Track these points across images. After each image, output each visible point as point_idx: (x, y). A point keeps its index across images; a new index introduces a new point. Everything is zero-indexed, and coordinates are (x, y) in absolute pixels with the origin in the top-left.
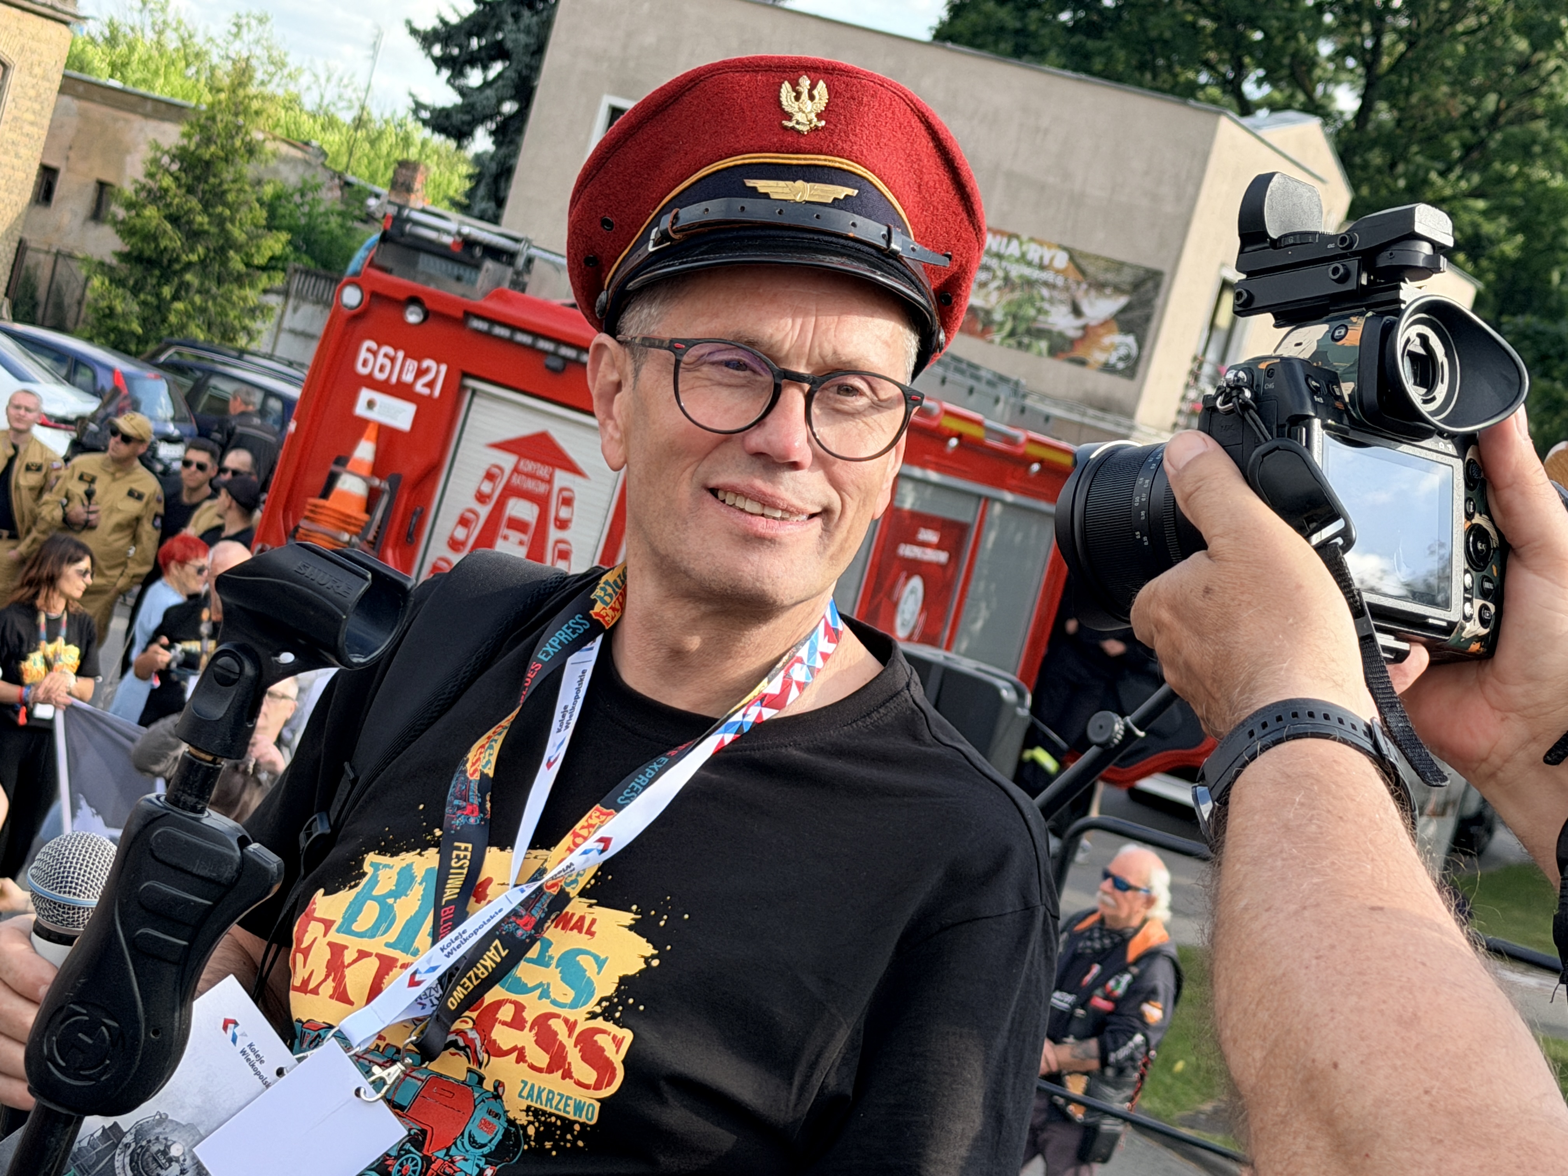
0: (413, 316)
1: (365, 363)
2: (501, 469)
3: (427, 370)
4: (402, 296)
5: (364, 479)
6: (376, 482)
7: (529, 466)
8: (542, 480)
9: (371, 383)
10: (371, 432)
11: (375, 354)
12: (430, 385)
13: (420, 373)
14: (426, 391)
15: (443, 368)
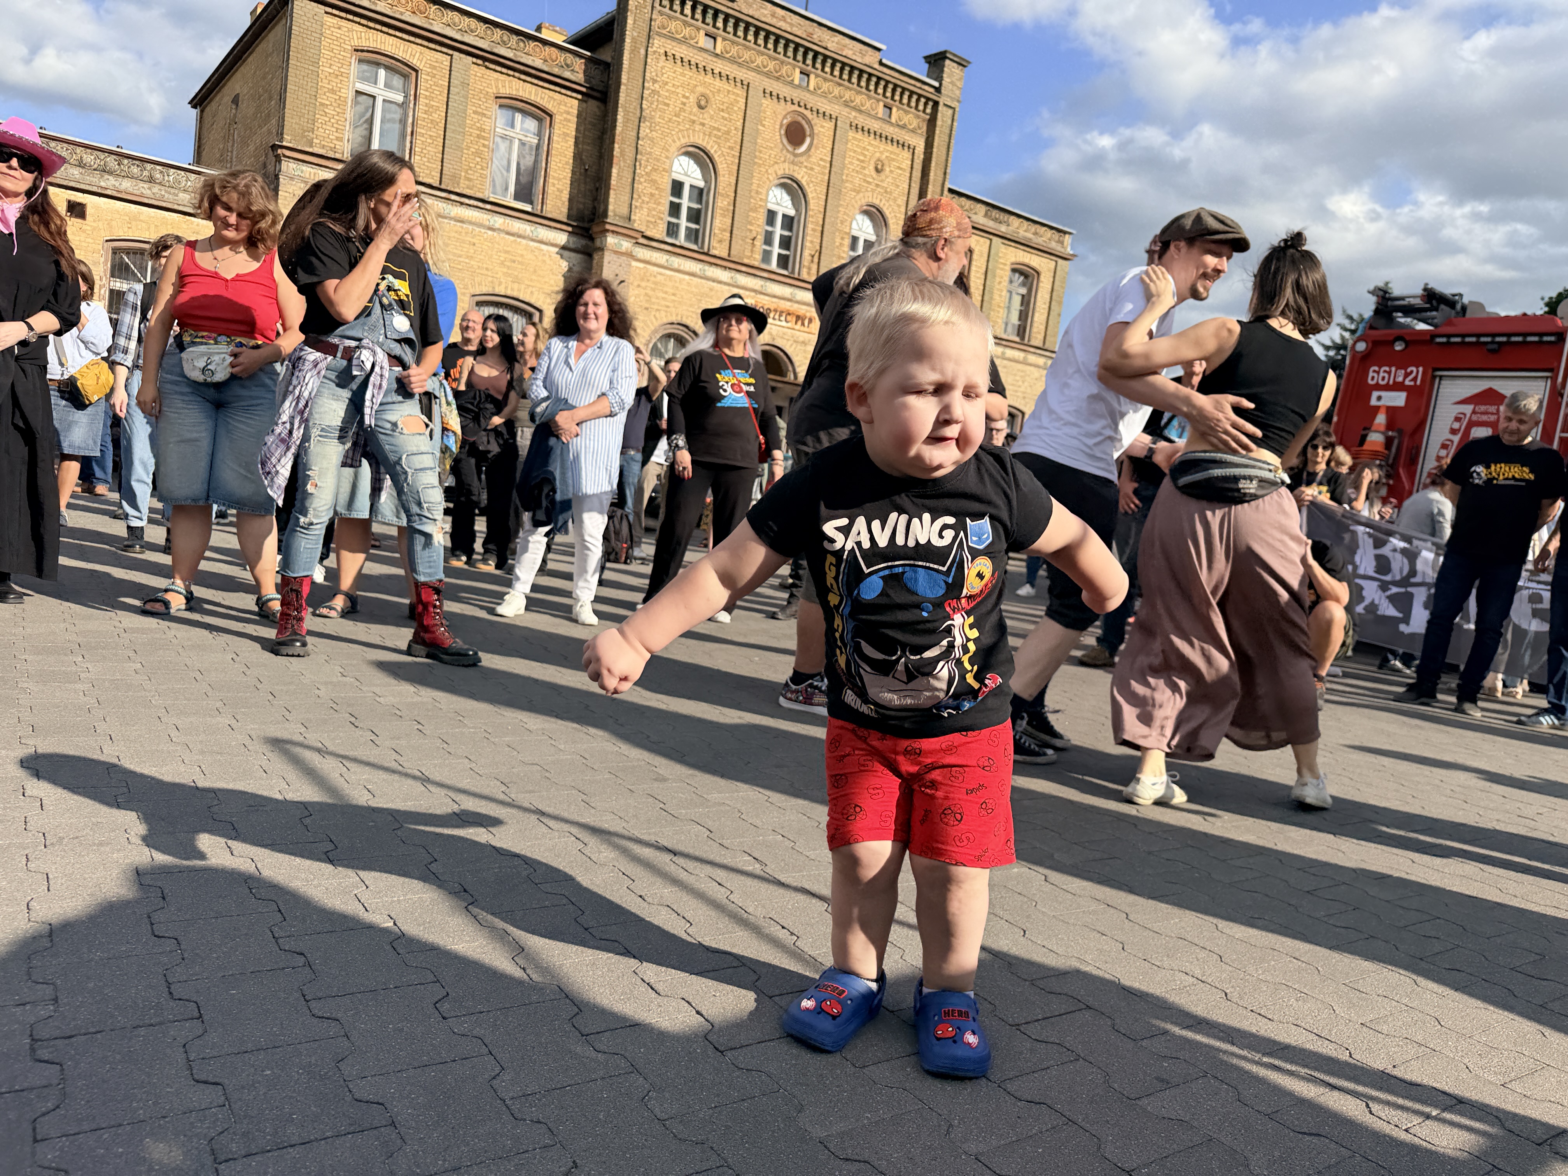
0: (1399, 347)
1: (1373, 378)
2: (1465, 415)
3: (1412, 372)
4: (1391, 338)
5: (1382, 433)
6: (1390, 433)
7: (1483, 408)
8: (1492, 414)
9: (1378, 387)
10: (1383, 410)
11: (1378, 373)
12: (1415, 379)
13: (1407, 375)
14: (1412, 383)
15: (1421, 369)
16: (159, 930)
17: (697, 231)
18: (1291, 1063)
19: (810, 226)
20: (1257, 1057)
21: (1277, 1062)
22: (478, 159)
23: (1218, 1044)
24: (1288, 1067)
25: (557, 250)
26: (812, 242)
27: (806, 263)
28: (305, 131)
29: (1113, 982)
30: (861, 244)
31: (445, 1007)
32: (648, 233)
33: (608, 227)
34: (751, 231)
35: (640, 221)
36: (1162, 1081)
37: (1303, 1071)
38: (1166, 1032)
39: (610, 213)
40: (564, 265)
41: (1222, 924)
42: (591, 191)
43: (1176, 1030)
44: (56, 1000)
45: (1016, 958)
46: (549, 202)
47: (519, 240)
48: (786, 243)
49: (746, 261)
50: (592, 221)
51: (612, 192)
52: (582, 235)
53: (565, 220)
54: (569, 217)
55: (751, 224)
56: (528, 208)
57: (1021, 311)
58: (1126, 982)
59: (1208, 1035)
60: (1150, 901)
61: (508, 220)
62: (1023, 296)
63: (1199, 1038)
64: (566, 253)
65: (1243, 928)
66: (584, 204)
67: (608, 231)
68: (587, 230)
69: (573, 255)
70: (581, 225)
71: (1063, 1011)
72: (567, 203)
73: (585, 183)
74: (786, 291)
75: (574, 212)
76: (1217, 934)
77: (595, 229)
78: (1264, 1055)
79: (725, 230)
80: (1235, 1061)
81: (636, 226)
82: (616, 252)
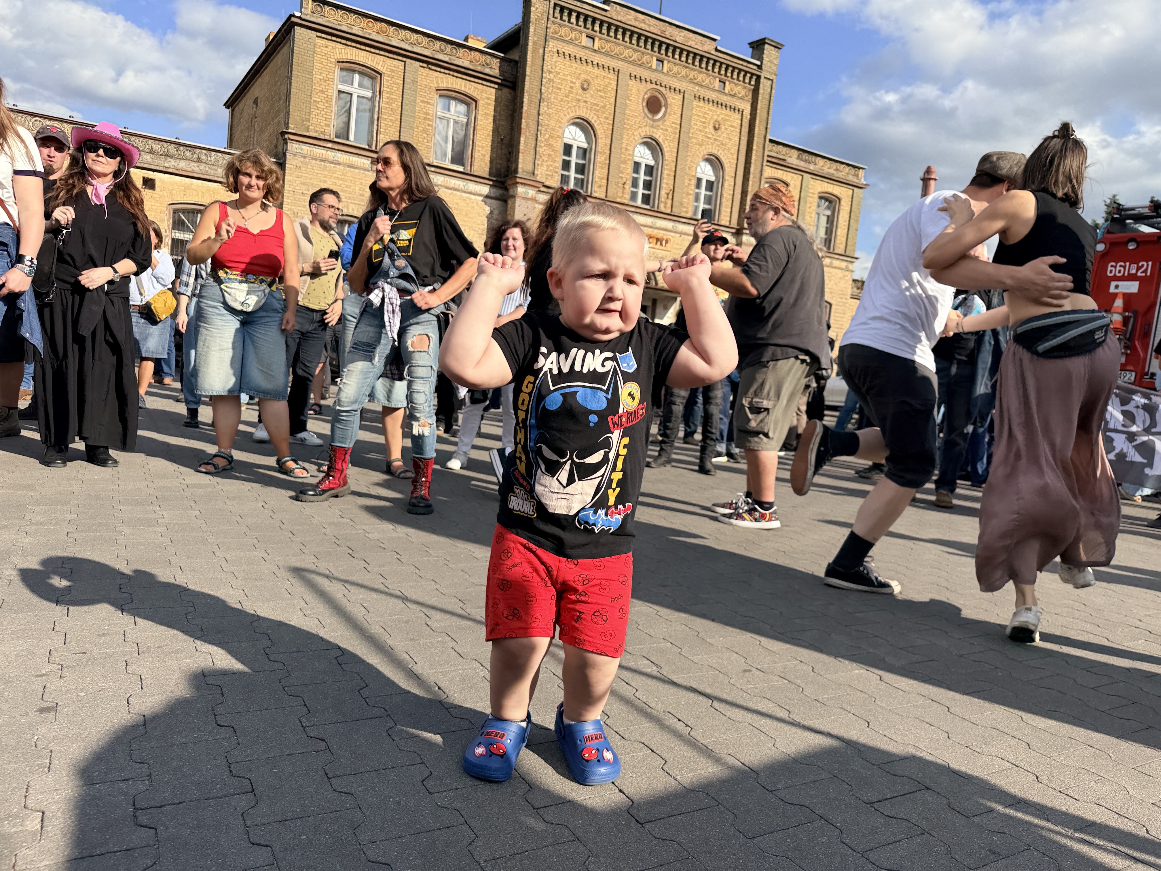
0: (1132, 246)
1: (1111, 272)
3: (1143, 266)
4: (1125, 240)
5: (1120, 314)
6: (1127, 314)
9: (1116, 278)
10: (1121, 296)
11: (1115, 267)
12: (1145, 271)
13: (1138, 269)
14: (1143, 274)
15: (1150, 263)
16: (221, 721)
17: (583, 180)
18: (1099, 838)
19: (666, 172)
20: (1070, 832)
21: (1087, 838)
22: (425, 135)
23: (1036, 821)
24: (1097, 841)
25: (482, 198)
26: (667, 184)
27: (663, 199)
28: (303, 121)
29: (943, 767)
30: (704, 184)
31: (430, 784)
32: (547, 183)
33: (518, 180)
34: (622, 178)
35: (541, 174)
36: (994, 853)
37: (1110, 845)
38: (992, 810)
39: (520, 170)
40: (487, 209)
41: (1026, 716)
42: (505, 154)
43: (1000, 808)
44: (150, 775)
45: (864, 746)
46: (476, 163)
47: (455, 192)
48: (648, 185)
49: (618, 200)
50: (507, 176)
51: (521, 155)
52: (500, 187)
53: (487, 177)
54: (490, 174)
55: (622, 173)
56: (461, 169)
57: (827, 228)
58: (954, 766)
59: (1026, 813)
60: (965, 697)
61: (447, 179)
62: (828, 217)
63: (1020, 815)
64: (489, 201)
65: (1043, 719)
66: (501, 164)
67: (518, 183)
68: (503, 183)
69: (493, 201)
70: (499, 179)
71: (906, 791)
72: (488, 164)
73: (501, 149)
74: (649, 221)
75: (494, 171)
76: (1022, 724)
77: (509, 182)
78: (1076, 830)
79: (602, 178)
80: (1052, 836)
81: (538, 178)
82: (524, 198)
